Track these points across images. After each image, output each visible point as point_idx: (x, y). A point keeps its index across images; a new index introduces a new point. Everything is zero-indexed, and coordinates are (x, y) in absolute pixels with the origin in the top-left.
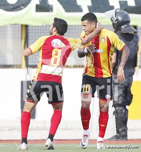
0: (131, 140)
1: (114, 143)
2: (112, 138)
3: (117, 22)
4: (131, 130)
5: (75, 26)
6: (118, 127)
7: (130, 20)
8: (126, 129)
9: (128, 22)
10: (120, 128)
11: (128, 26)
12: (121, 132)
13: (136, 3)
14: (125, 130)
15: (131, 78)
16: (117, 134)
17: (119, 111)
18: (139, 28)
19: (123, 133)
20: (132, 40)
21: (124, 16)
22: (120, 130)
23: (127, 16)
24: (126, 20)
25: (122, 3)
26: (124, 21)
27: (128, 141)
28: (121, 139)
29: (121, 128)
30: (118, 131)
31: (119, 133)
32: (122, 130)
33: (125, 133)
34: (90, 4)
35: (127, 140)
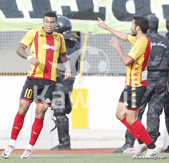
0: (75, 150)
1: (57, 153)
2: (55, 148)
3: (58, 28)
4: (75, 139)
5: (16, 32)
6: (61, 137)
7: (72, 27)
8: (69, 138)
9: (70, 28)
10: (62, 138)
11: (70, 32)
12: (63, 142)
13: (79, 8)
14: (68, 140)
15: (71, 87)
16: (60, 143)
17: (60, 120)
18: (82, 34)
19: (65, 143)
20: (74, 47)
21: (65, 21)
22: (63, 140)
23: (68, 22)
24: (68, 26)
25: (65, 8)
26: (66, 27)
27: (71, 151)
28: (64, 149)
29: (64, 138)
30: (60, 141)
31: (61, 143)
32: (65, 140)
33: (68, 143)
34: (31, 9)
35: (70, 149)
